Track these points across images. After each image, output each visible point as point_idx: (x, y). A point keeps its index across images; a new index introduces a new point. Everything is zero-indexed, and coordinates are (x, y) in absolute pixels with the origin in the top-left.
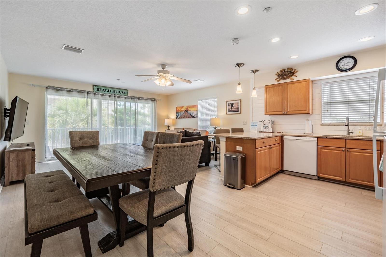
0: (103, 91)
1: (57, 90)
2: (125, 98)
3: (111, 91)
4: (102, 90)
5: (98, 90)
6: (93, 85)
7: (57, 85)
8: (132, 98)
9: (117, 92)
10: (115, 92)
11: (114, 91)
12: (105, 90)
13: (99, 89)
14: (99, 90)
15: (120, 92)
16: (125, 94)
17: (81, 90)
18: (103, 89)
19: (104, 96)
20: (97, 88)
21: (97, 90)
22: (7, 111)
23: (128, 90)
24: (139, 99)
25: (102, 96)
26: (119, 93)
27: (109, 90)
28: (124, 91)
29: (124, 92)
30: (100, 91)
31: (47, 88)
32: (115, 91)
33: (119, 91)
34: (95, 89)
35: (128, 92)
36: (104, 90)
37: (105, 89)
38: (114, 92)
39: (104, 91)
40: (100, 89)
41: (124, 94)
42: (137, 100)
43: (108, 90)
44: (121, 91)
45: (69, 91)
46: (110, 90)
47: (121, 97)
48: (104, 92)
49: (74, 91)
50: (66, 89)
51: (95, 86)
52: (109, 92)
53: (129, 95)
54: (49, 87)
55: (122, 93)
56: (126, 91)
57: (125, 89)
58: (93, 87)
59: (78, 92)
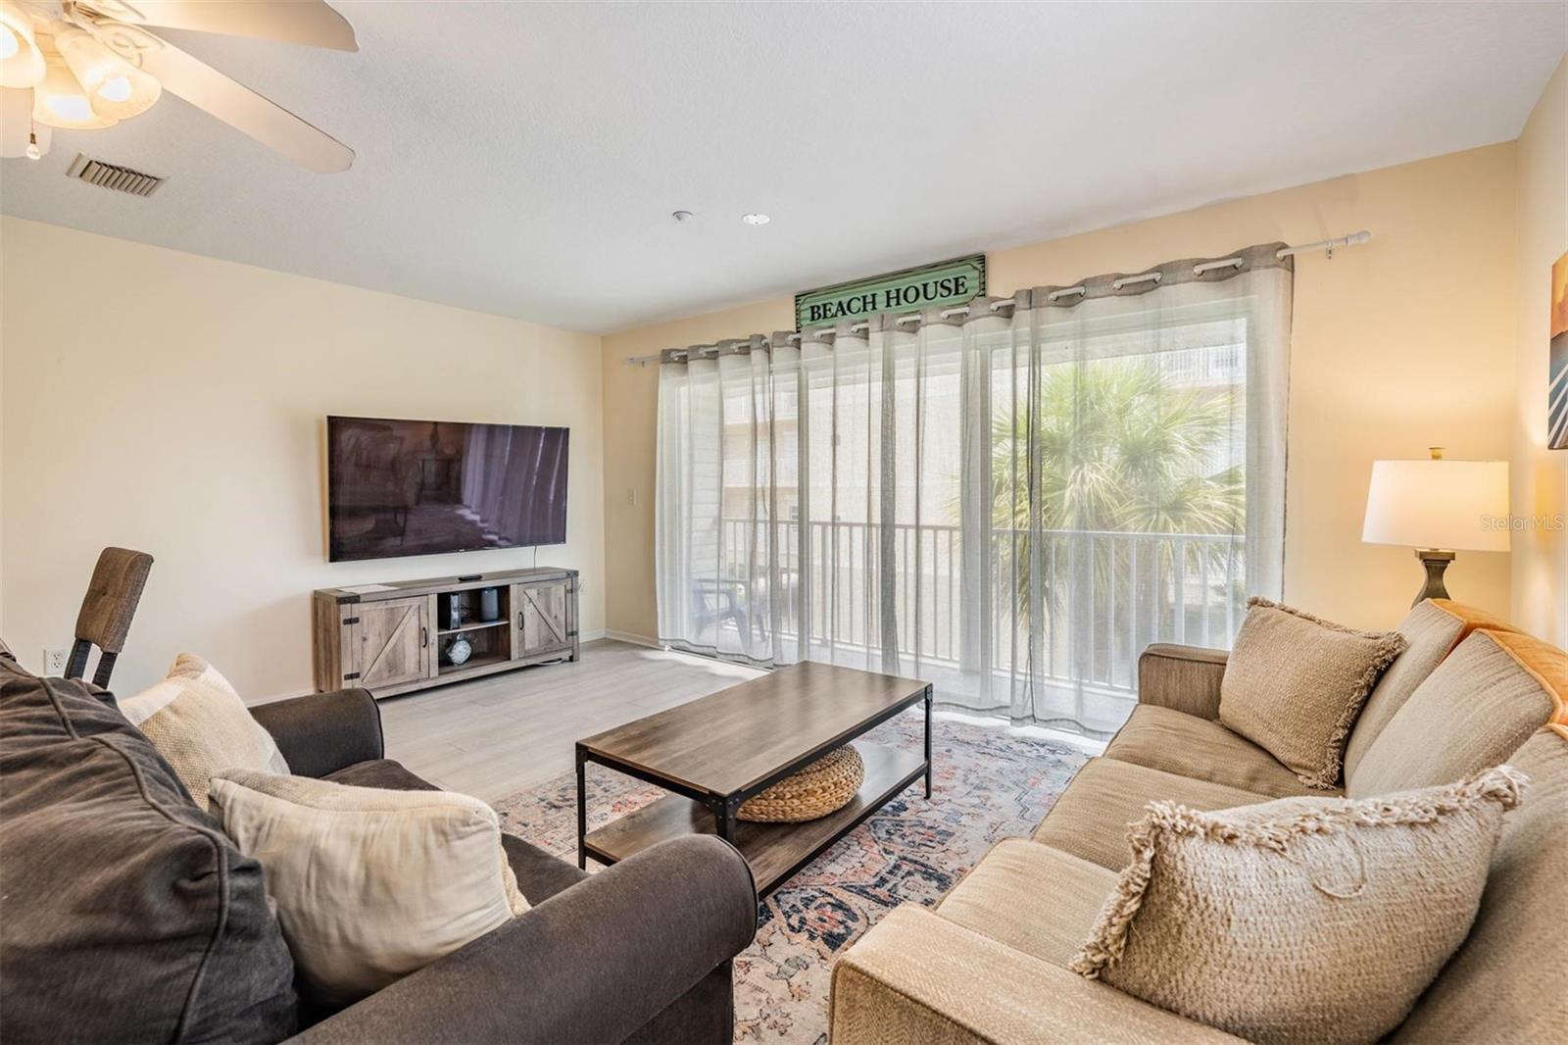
0: (840, 313)
1: (684, 359)
2: (959, 325)
3: (877, 299)
4: (834, 310)
5: (816, 315)
6: (797, 297)
8: (1008, 311)
9: (912, 294)
10: (902, 301)
11: (893, 294)
12: (845, 307)
13: (819, 308)
14: (820, 316)
15: (931, 290)
16: (961, 290)
18: (836, 301)
20: (812, 308)
21: (812, 317)
23: (982, 259)
24: (1067, 301)
25: (831, 344)
26: (921, 299)
27: (864, 297)
28: (951, 274)
29: (952, 286)
32: (898, 291)
33: (925, 286)
34: (806, 314)
35: (984, 272)
36: (842, 309)
37: (845, 300)
38: (893, 302)
39: (844, 313)
40: (825, 305)
41: (957, 293)
42: (1052, 313)
43: (861, 303)
44: (931, 278)
46: (874, 296)
47: (926, 319)
48: (843, 319)
51: (803, 298)
52: (869, 307)
53: (993, 290)
54: (666, 357)
55: (938, 295)
56: (965, 272)
57: (961, 260)
58: (797, 305)
59: (740, 351)
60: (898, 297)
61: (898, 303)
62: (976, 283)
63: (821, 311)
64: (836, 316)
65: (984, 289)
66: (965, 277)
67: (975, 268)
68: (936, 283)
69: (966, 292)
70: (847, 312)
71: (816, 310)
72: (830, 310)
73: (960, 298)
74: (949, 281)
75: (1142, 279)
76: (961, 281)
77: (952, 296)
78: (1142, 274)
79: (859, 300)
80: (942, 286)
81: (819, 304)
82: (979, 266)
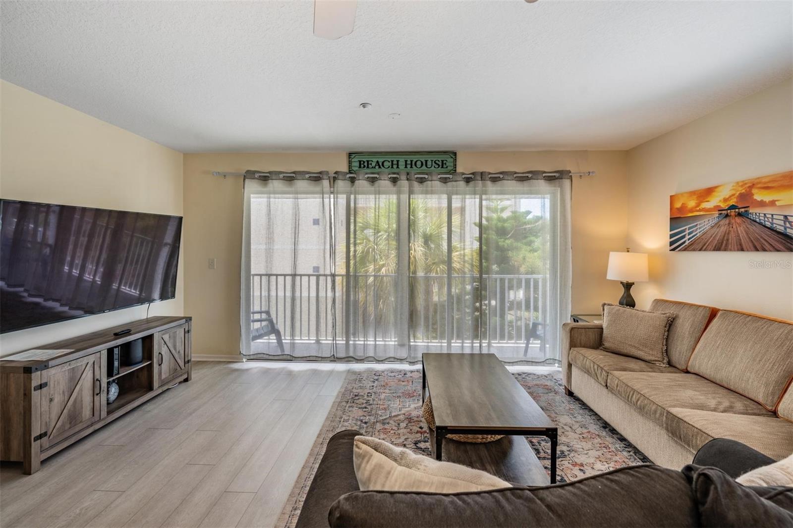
0: (377, 167)
1: (265, 178)
2: (445, 183)
3: (400, 163)
4: (374, 164)
5: (362, 166)
6: (350, 153)
7: (266, 167)
8: (468, 180)
9: (419, 164)
10: (414, 166)
11: (409, 162)
12: (381, 164)
13: (364, 162)
14: (364, 166)
15: (429, 163)
16: (445, 166)
17: (316, 173)
18: (375, 160)
19: (377, 183)
20: (360, 162)
21: (360, 167)
23: (455, 154)
24: (495, 180)
25: (373, 182)
26: (424, 167)
27: (392, 161)
28: (440, 158)
29: (440, 164)
30: (368, 167)
31: (245, 177)
32: (412, 161)
33: (426, 161)
34: (356, 164)
35: (455, 160)
36: (379, 165)
37: (381, 160)
38: (409, 166)
39: (380, 167)
40: (368, 161)
41: (442, 167)
42: (489, 183)
43: (390, 164)
44: (429, 158)
45: (291, 178)
46: (398, 161)
47: (431, 178)
48: (380, 170)
49: (298, 177)
50: (282, 175)
51: (354, 155)
52: (395, 166)
53: (459, 169)
54: (250, 175)
55: (433, 166)
56: (447, 158)
57: (445, 152)
58: (349, 158)
59: (310, 179)
60: (411, 164)
61: (411, 167)
62: (452, 164)
63: (366, 164)
64: (375, 168)
65: (456, 168)
66: (447, 161)
67: (452, 157)
68: (432, 161)
69: (447, 167)
70: (382, 167)
71: (362, 163)
72: (371, 164)
73: (443, 170)
74: (439, 161)
75: (524, 175)
76: (445, 162)
77: (440, 168)
78: (523, 173)
79: (389, 162)
80: (435, 162)
81: (365, 160)
82: (454, 157)
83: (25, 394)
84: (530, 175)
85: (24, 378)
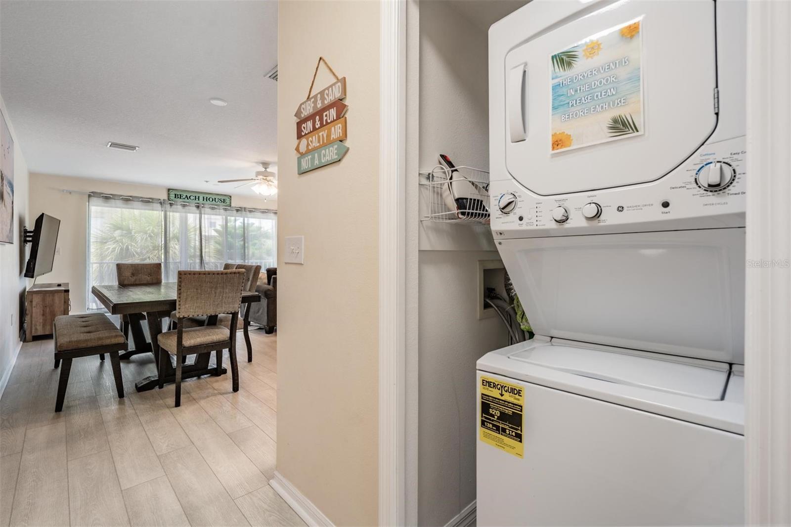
0: (186, 199)
1: (107, 198)
2: (226, 211)
3: (200, 198)
4: (184, 197)
6: (168, 189)
7: (108, 191)
8: (237, 211)
9: (211, 200)
11: (205, 198)
12: (188, 197)
14: (178, 197)
15: (217, 200)
16: (225, 202)
17: (147, 198)
18: (185, 195)
19: (186, 208)
20: (175, 195)
21: (175, 197)
22: (28, 234)
23: (231, 197)
24: (250, 211)
25: (184, 207)
26: (214, 201)
27: (196, 197)
28: (223, 198)
29: (223, 200)
30: (180, 198)
31: (89, 196)
33: (215, 199)
34: (172, 196)
35: (231, 200)
37: (189, 195)
38: (205, 200)
39: (188, 199)
40: (180, 195)
42: (248, 213)
43: (194, 198)
44: (217, 197)
45: (127, 200)
47: (218, 208)
48: (188, 201)
49: (135, 199)
50: (121, 197)
51: (171, 191)
52: (197, 199)
53: (233, 205)
54: (93, 194)
55: (219, 202)
56: (226, 198)
57: (225, 195)
58: (168, 192)
59: (142, 201)
60: (207, 199)
61: (207, 201)
62: (229, 202)
63: (179, 196)
65: (231, 204)
66: (226, 200)
67: (229, 198)
72: (182, 197)
73: (225, 204)
77: (222, 203)
78: (264, 210)
79: (193, 196)
80: (220, 200)
81: (178, 194)
83: (65, 302)
84: (267, 211)
85: (64, 295)
